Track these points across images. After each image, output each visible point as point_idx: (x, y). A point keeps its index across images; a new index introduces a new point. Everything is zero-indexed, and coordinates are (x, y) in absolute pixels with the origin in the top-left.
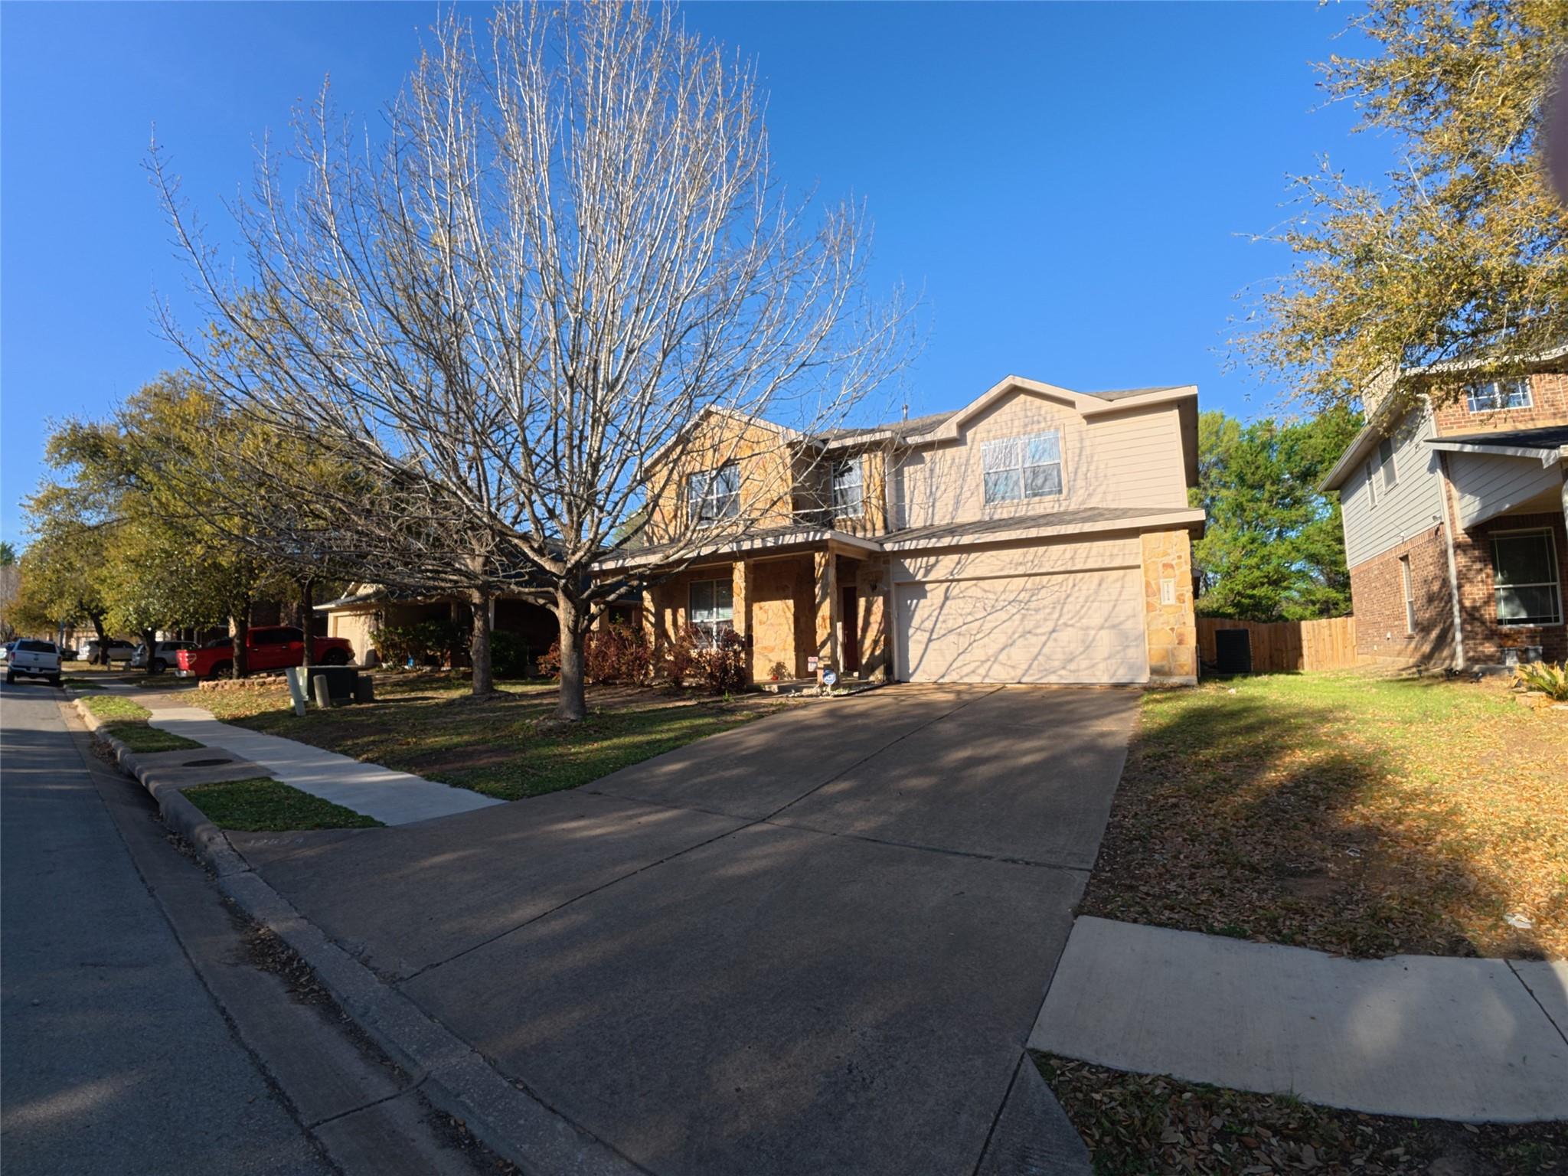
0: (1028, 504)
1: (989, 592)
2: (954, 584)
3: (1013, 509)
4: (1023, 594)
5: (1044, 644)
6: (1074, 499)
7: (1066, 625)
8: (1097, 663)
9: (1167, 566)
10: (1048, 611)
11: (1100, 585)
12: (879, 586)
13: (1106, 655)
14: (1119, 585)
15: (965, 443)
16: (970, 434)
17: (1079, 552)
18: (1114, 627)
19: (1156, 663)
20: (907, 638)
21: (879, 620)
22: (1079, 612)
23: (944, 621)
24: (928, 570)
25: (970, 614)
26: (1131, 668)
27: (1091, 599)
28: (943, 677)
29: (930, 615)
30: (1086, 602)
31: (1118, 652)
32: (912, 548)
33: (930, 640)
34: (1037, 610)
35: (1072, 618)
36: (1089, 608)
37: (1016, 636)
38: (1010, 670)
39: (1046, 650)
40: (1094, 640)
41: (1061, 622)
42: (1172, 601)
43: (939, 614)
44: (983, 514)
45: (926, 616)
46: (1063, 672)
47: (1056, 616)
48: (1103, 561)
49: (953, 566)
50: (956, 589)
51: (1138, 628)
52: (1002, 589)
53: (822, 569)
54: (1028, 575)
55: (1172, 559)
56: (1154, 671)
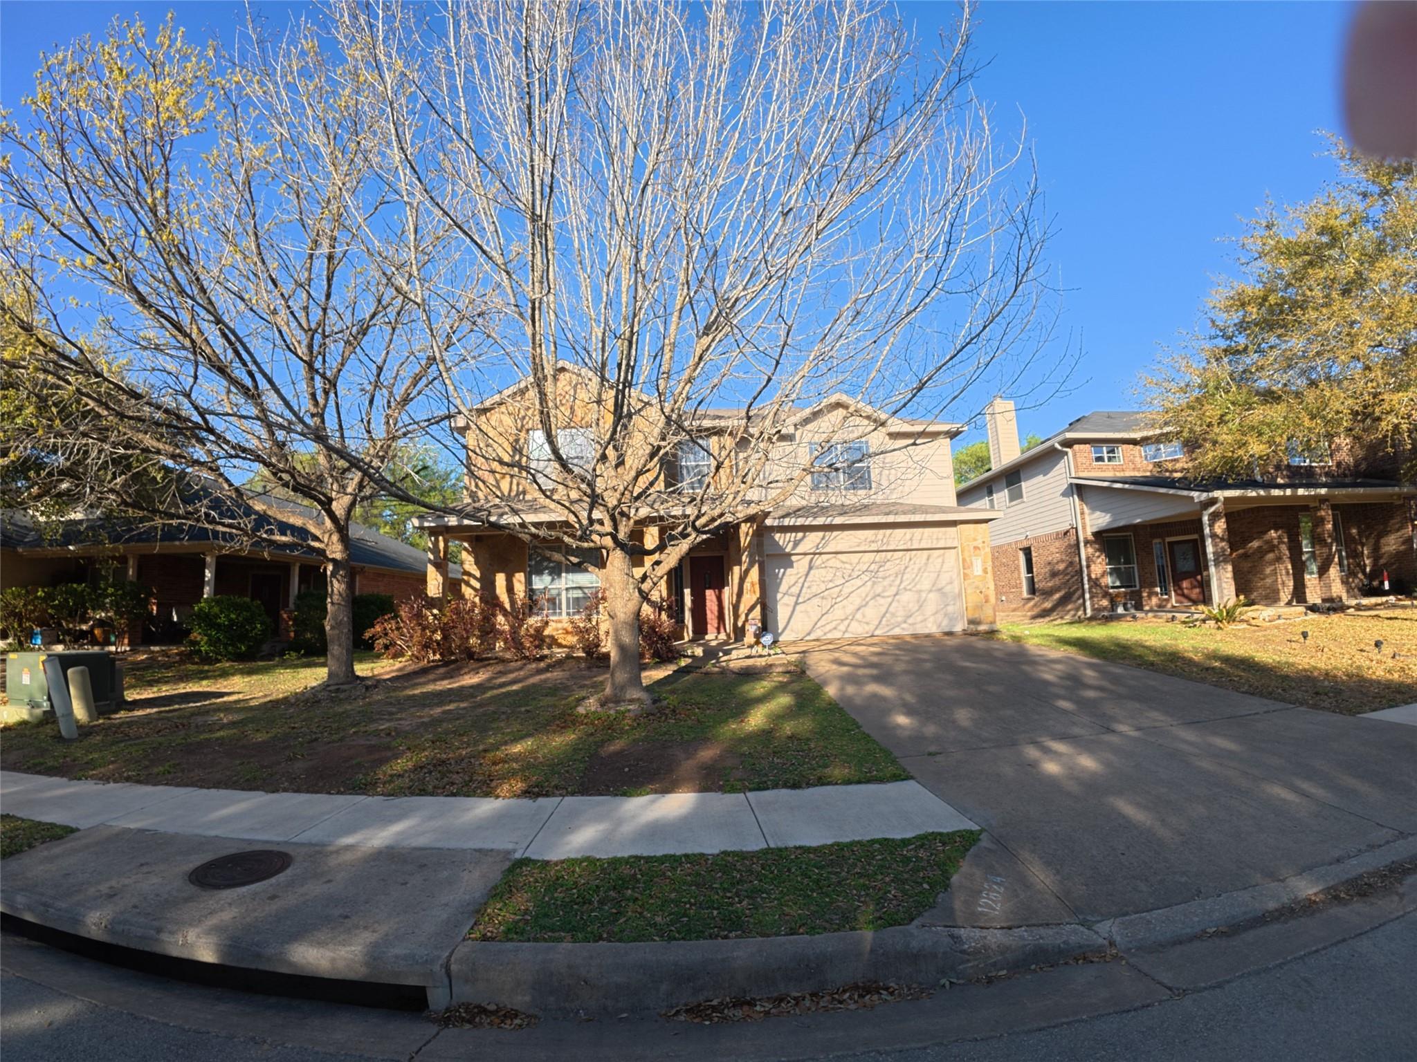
0: (847, 495)
1: (847, 563)
2: (817, 556)
3: (834, 498)
4: (872, 566)
5: (890, 604)
7: (905, 589)
8: (929, 618)
9: (976, 548)
10: (892, 578)
11: (928, 559)
13: (934, 611)
14: (940, 560)
15: (795, 439)
16: (799, 433)
17: (915, 535)
18: (939, 590)
19: (971, 617)
20: (776, 602)
21: (754, 588)
22: (914, 579)
23: (809, 587)
24: (796, 544)
25: (831, 581)
26: (951, 620)
27: (922, 570)
28: (809, 634)
29: (796, 582)
30: (919, 572)
31: (942, 609)
32: (791, 524)
33: (796, 603)
34: (884, 578)
35: (909, 585)
36: (921, 577)
38: (865, 626)
39: (892, 609)
40: (925, 600)
41: (902, 587)
42: (980, 572)
43: (805, 580)
44: (809, 501)
45: (792, 582)
46: (904, 626)
47: (898, 582)
48: (932, 542)
49: (818, 541)
50: (819, 561)
51: (957, 591)
52: (857, 561)
53: (749, 538)
54: (878, 551)
55: (979, 543)
56: (971, 622)
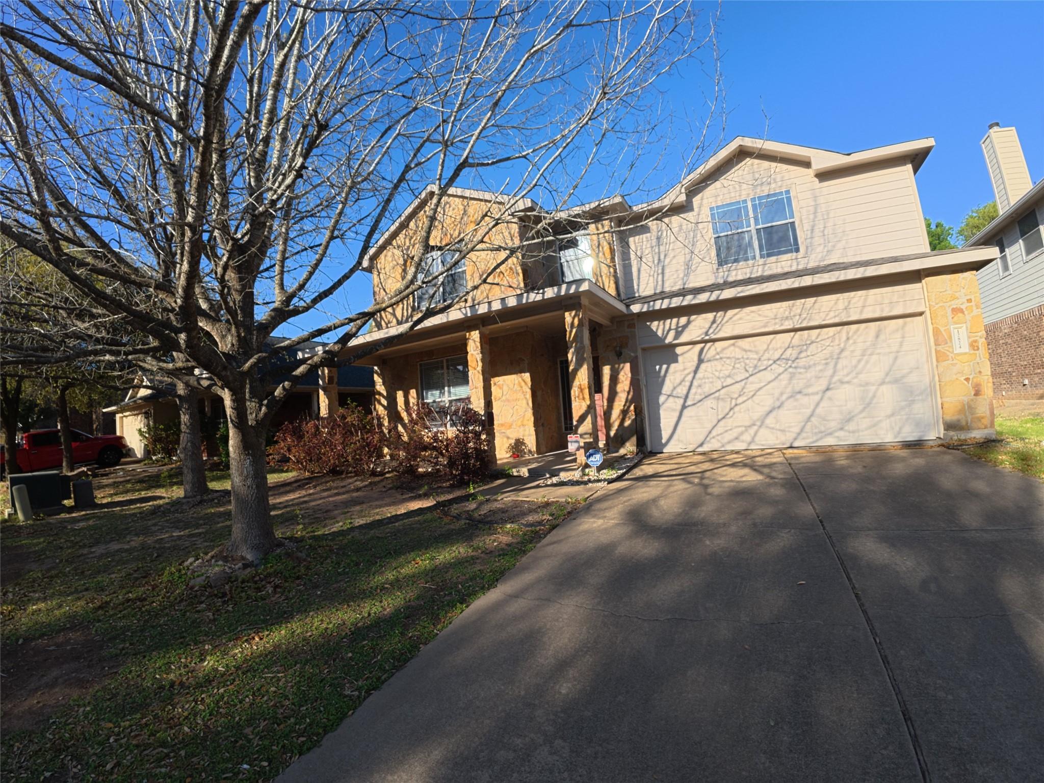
0: (765, 264)
1: (750, 351)
2: (709, 345)
3: (748, 270)
4: (789, 351)
5: (818, 405)
6: (813, 256)
8: (880, 421)
9: (957, 311)
10: (819, 367)
11: (877, 336)
12: (625, 351)
13: (889, 412)
14: (898, 335)
15: (692, 210)
16: (696, 201)
17: (853, 301)
18: (896, 381)
19: (948, 418)
20: (658, 407)
21: (627, 389)
22: (856, 367)
23: (700, 386)
24: (679, 332)
25: (729, 376)
26: (917, 424)
27: (869, 352)
28: (701, 445)
29: (683, 380)
30: (863, 355)
31: (902, 408)
32: (664, 307)
33: (684, 407)
34: (807, 368)
35: (848, 375)
36: (867, 362)
37: (784, 397)
38: (780, 434)
39: (819, 411)
40: (874, 396)
41: (835, 379)
42: (966, 349)
43: (694, 378)
44: (716, 278)
45: (678, 381)
46: (841, 434)
47: (830, 372)
48: (882, 310)
49: (707, 326)
50: (711, 350)
51: (927, 380)
52: (765, 347)
53: (574, 330)
54: (795, 330)
55: (961, 303)
56: (949, 426)
